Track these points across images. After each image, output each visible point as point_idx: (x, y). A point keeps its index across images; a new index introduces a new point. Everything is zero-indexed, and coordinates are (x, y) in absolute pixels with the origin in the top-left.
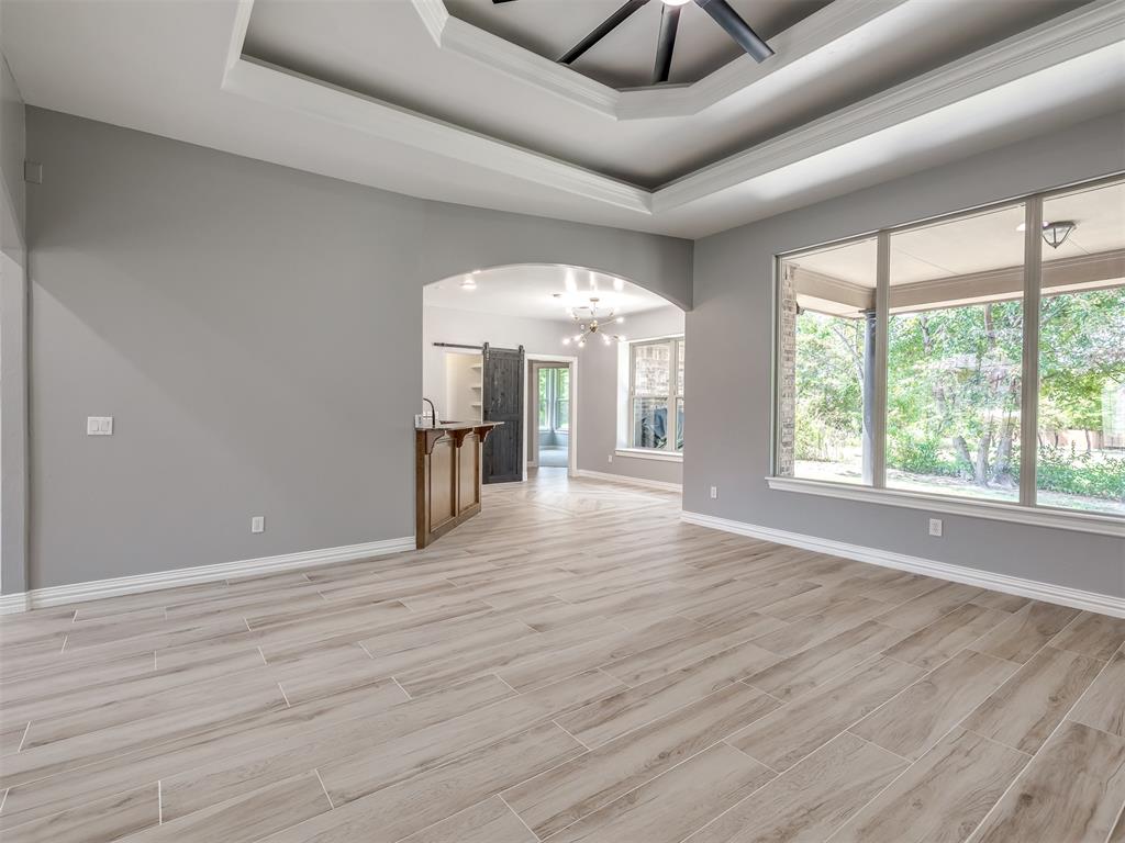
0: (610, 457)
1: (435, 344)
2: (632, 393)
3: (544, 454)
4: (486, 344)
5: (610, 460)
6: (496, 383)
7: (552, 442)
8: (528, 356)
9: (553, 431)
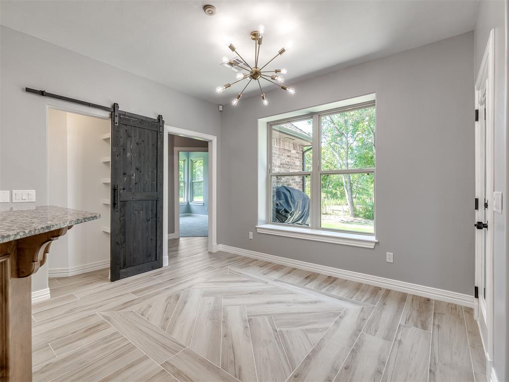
0: (251, 234)
1: (28, 90)
2: (269, 170)
3: (184, 221)
4: (115, 106)
5: (251, 237)
6: (129, 154)
7: (188, 211)
8: (168, 129)
9: (188, 203)
